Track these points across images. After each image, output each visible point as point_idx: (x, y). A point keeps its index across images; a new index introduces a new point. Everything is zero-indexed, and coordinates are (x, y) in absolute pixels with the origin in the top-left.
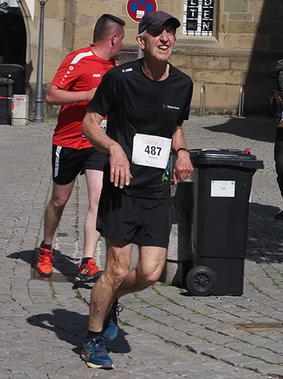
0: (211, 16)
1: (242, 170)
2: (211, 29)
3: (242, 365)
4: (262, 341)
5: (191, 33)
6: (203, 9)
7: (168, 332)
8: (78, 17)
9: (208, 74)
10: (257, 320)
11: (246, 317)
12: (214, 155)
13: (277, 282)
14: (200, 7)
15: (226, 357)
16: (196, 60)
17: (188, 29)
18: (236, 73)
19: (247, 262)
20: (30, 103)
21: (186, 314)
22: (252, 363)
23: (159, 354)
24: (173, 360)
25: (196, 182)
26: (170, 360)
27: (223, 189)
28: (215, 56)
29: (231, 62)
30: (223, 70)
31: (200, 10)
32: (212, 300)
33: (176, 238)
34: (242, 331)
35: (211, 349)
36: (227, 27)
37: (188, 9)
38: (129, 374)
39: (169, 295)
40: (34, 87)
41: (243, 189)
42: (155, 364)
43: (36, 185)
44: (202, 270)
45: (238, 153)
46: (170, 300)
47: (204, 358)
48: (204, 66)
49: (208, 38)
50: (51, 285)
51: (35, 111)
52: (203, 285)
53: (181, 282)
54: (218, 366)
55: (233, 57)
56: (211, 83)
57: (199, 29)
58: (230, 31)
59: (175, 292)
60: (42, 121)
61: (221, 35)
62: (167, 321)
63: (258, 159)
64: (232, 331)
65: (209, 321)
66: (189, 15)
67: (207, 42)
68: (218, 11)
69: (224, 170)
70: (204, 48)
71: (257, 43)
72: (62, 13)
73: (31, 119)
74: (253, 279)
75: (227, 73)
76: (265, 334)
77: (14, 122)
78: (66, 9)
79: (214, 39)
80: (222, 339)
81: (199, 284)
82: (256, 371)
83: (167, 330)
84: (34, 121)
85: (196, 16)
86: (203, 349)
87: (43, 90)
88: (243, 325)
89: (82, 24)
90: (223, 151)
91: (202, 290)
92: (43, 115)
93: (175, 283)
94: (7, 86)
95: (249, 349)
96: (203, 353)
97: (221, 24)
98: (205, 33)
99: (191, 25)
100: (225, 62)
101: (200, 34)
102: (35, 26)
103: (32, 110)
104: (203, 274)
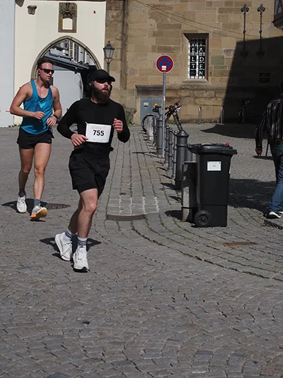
0: (203, 67)
1: (225, 155)
2: (204, 75)
3: (228, 267)
4: (239, 253)
5: (193, 77)
6: (199, 64)
7: (185, 249)
8: (128, 70)
9: (202, 100)
10: (235, 241)
11: (229, 239)
12: (208, 147)
13: (246, 218)
14: (197, 63)
15: (218, 262)
16: (196, 92)
17: (191, 75)
18: (218, 99)
19: (229, 207)
21: (195, 238)
22: (234, 266)
23: (180, 261)
24: (189, 265)
25: (199, 163)
26: (187, 265)
27: (214, 166)
28: (206, 90)
29: (216, 93)
30: (211, 98)
32: (209, 229)
33: (188, 195)
34: (227, 247)
35: (210, 258)
36: (213, 74)
37: (191, 64)
39: (185, 227)
41: (226, 166)
42: (178, 267)
44: (203, 212)
45: (222, 146)
46: (185, 230)
47: (206, 263)
48: (200, 96)
49: (202, 80)
50: (117, 223)
52: (204, 221)
53: (191, 220)
54: (214, 268)
55: (217, 90)
56: (204, 105)
57: (197, 75)
58: (215, 76)
59: (188, 225)
61: (210, 78)
62: (184, 242)
63: (234, 149)
64: (222, 248)
65: (208, 242)
66: (191, 67)
67: (202, 82)
68: (208, 64)
70: (200, 85)
71: (230, 82)
72: (119, 68)
74: (233, 217)
75: (214, 99)
76: (240, 248)
78: (122, 65)
79: (206, 80)
80: (217, 252)
81: (202, 221)
82: (236, 270)
83: (184, 247)
85: (195, 68)
86: (205, 258)
88: (227, 244)
89: (131, 74)
90: (213, 145)
91: (204, 224)
93: (188, 220)
95: (231, 258)
96: (205, 261)
97: (209, 71)
98: (200, 77)
99: (192, 73)
100: (213, 93)
101: (197, 78)
104: (204, 215)
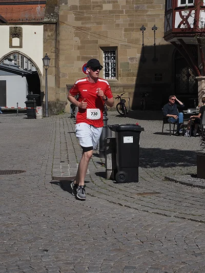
0: (114, 70)
1: (135, 132)
2: (115, 76)
3: (141, 210)
4: (148, 200)
5: (107, 78)
6: (111, 68)
8: (61, 74)
9: (115, 94)
10: (145, 192)
11: (141, 190)
12: (123, 127)
13: (152, 176)
15: (135, 207)
17: (106, 76)
18: (126, 93)
19: (139, 168)
20: (43, 110)
21: (117, 191)
22: (146, 209)
23: (108, 207)
24: (114, 209)
26: (112, 209)
27: (128, 140)
28: (117, 87)
29: (124, 89)
30: (121, 92)
31: (110, 69)
32: (126, 184)
33: (111, 161)
34: (140, 196)
35: (128, 204)
36: (121, 75)
37: (105, 68)
39: (109, 183)
40: (44, 103)
41: (136, 140)
42: (107, 211)
43: (49, 142)
44: (122, 173)
45: (134, 125)
46: (109, 185)
47: (126, 208)
48: (113, 91)
51: (45, 113)
53: (113, 178)
54: (132, 210)
55: (125, 87)
57: (110, 76)
58: (123, 76)
59: (111, 182)
60: (48, 116)
61: (119, 78)
62: (109, 194)
63: (142, 127)
64: (136, 196)
65: (126, 193)
66: (106, 71)
67: (114, 81)
68: (118, 68)
70: (112, 84)
72: (54, 73)
73: (44, 116)
74: (141, 175)
76: (149, 197)
77: (37, 117)
78: (56, 71)
79: (117, 80)
80: (133, 200)
81: (121, 178)
82: (147, 211)
83: (110, 197)
84: (45, 117)
85: (109, 71)
86: (125, 204)
87: (48, 104)
88: (140, 194)
89: (63, 77)
90: (127, 125)
91: (122, 181)
92: (48, 114)
93: (111, 179)
94: (33, 103)
95: (144, 203)
96: (125, 206)
97: (119, 73)
98: (113, 78)
100: (122, 89)
101: (110, 78)
102: (44, 78)
103: (44, 112)
104: (122, 174)
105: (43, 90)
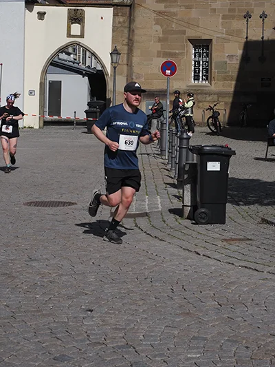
0: (207, 72)
1: (224, 156)
2: (207, 79)
3: (225, 261)
4: (236, 248)
5: (196, 82)
6: (203, 69)
7: (185, 244)
8: (134, 75)
10: (233, 237)
11: (227, 235)
12: (208, 148)
13: (244, 216)
14: (201, 68)
15: (216, 257)
16: (199, 96)
17: (194, 80)
18: (221, 103)
21: (194, 234)
22: (230, 260)
23: (180, 256)
24: (188, 259)
25: (199, 163)
26: (186, 259)
27: (214, 166)
28: (210, 94)
29: (218, 97)
30: (214, 102)
31: (201, 69)
32: (208, 226)
33: (189, 194)
34: (225, 243)
35: (208, 253)
36: (216, 79)
37: (195, 69)
38: (164, 267)
39: (185, 224)
41: (225, 167)
42: (178, 261)
44: (203, 210)
45: (222, 147)
46: (186, 227)
47: (204, 257)
48: (204, 100)
49: (206, 84)
52: (203, 219)
53: (191, 217)
54: (212, 262)
55: (220, 94)
57: (201, 79)
58: (218, 80)
59: (188, 223)
61: (213, 82)
62: (184, 238)
64: (220, 243)
65: (207, 238)
66: (195, 72)
67: (205, 86)
68: (211, 69)
69: (215, 156)
70: (203, 90)
72: (125, 72)
74: (230, 215)
76: (238, 244)
79: (209, 85)
80: (215, 248)
82: (233, 264)
85: (199, 72)
86: (204, 253)
88: (225, 240)
89: (137, 78)
90: (213, 146)
91: (203, 221)
93: (188, 218)
94: (96, 112)
95: (228, 252)
96: (204, 255)
97: (213, 76)
98: (204, 82)
99: (196, 77)
100: (215, 97)
101: (201, 82)
102: (111, 79)
104: (203, 212)
105: (109, 95)
